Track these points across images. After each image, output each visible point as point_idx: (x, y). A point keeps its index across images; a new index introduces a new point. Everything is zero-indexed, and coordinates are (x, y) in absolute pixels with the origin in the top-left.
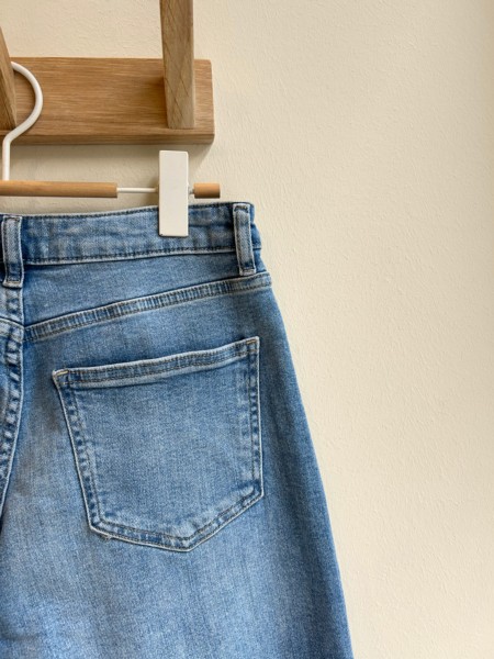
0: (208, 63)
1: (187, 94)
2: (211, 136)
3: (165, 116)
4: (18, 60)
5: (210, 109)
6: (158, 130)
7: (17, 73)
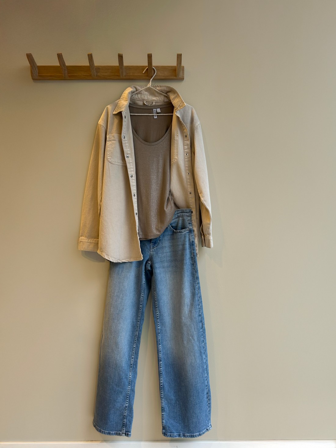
0: (184, 66)
1: (180, 72)
2: (184, 79)
3: (176, 75)
4: (154, 66)
5: (184, 74)
6: (175, 78)
7: (153, 68)
